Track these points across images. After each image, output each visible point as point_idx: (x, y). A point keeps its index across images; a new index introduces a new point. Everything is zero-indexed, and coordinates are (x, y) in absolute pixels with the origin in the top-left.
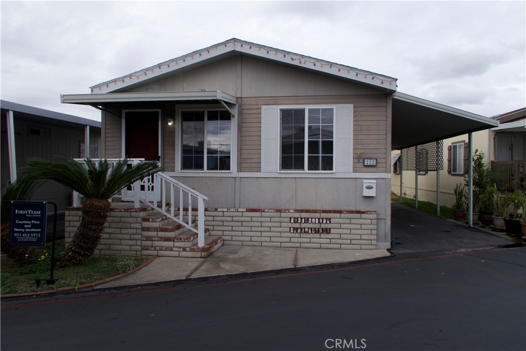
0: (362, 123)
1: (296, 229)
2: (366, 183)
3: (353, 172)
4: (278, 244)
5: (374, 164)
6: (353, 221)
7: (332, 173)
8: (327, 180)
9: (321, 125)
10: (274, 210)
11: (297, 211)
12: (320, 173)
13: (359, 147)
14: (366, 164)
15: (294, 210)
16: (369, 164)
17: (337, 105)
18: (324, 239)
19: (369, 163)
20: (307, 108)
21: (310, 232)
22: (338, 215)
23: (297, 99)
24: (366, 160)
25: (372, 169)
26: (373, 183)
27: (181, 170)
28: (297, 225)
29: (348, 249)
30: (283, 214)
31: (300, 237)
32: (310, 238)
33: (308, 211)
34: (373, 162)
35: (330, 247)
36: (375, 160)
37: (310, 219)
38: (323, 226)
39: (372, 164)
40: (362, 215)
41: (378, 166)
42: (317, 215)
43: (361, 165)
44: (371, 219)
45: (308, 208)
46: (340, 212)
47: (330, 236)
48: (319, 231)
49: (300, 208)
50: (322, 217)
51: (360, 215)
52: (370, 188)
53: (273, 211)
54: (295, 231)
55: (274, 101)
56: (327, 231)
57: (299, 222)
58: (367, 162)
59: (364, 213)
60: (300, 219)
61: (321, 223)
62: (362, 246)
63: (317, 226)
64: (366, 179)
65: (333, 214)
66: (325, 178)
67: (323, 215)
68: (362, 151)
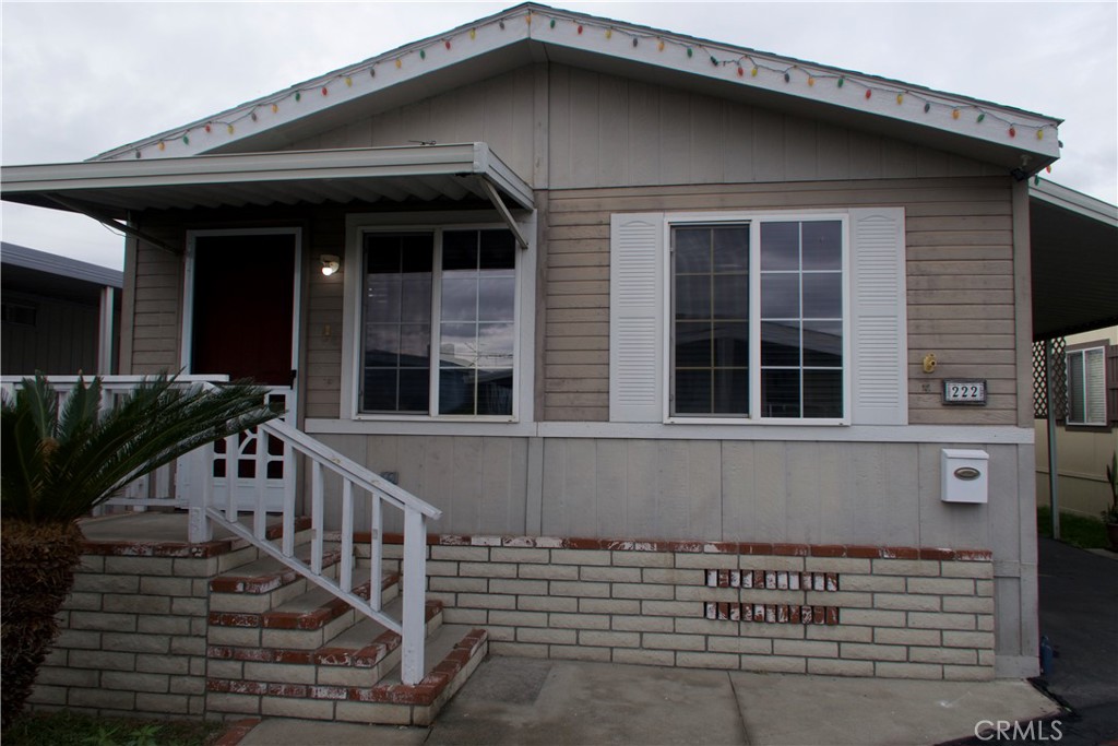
0: (934, 267)
1: (725, 609)
2: (955, 459)
3: (910, 424)
4: (667, 657)
5: (979, 397)
6: (914, 584)
7: (841, 426)
8: (822, 446)
9: (801, 272)
10: (652, 543)
11: (728, 548)
12: (801, 426)
13: (926, 341)
14: (950, 397)
15: (718, 546)
16: (960, 398)
17: (853, 211)
18: (816, 643)
19: (961, 393)
20: (756, 219)
21: (771, 617)
22: (862, 564)
23: (724, 191)
24: (950, 386)
25: (971, 414)
26: (978, 459)
27: (359, 412)
28: (729, 596)
29: (899, 678)
30: (682, 559)
31: (739, 636)
32: (772, 639)
33: (763, 549)
34: (973, 392)
35: (838, 671)
36: (979, 386)
37: (772, 577)
38: (815, 599)
39: (969, 398)
40: (945, 564)
41: (990, 404)
42: (795, 563)
43: (934, 401)
44: (975, 579)
45: (762, 537)
46: (870, 553)
47: (838, 632)
48: (801, 616)
49: (737, 538)
50: (809, 570)
51: (936, 563)
52: (967, 475)
53: (648, 547)
54: (721, 616)
55: (649, 198)
56: (828, 616)
57: (736, 583)
58: (955, 392)
59: (949, 557)
60: (737, 576)
61: (806, 591)
62: (948, 669)
63: (795, 599)
64: (951, 445)
65: (848, 560)
66: (817, 441)
67: (815, 563)
68: (938, 356)
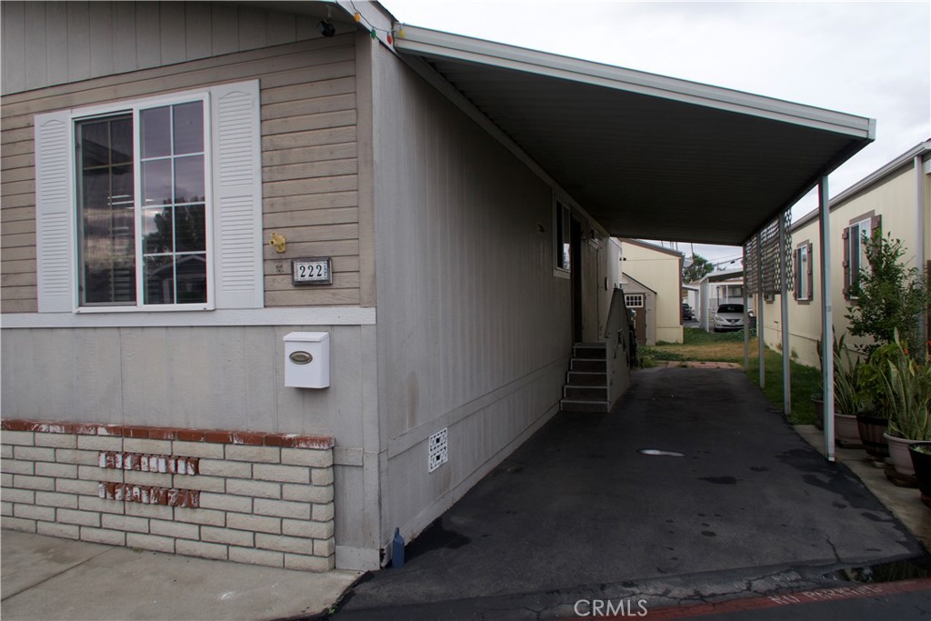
0: (285, 141)
1: (111, 488)
3: (265, 307)
4: (73, 531)
5: (323, 277)
6: (260, 470)
7: (205, 311)
8: (196, 331)
9: (172, 157)
10: (61, 426)
11: (122, 432)
12: (175, 312)
13: (281, 220)
14: (298, 278)
15: (109, 429)
16: (307, 278)
17: (215, 89)
18: (172, 526)
19: (307, 272)
20: (136, 106)
21: (145, 499)
22: (216, 449)
24: (298, 265)
25: (319, 295)
28: (115, 477)
29: (248, 564)
30: (84, 441)
31: (124, 514)
32: (149, 519)
33: (141, 433)
34: (316, 271)
35: (198, 553)
36: (323, 264)
37: (144, 460)
38: (181, 482)
39: (315, 278)
40: (285, 451)
41: (337, 284)
42: (163, 446)
43: (285, 282)
44: (311, 468)
46: (221, 438)
47: (199, 516)
48: (167, 499)
50: (176, 454)
51: (277, 449)
52: (302, 358)
53: (58, 429)
54: (109, 495)
56: (189, 499)
57: (119, 465)
58: (305, 271)
59: (289, 443)
60: (119, 457)
61: (173, 474)
62: (288, 557)
63: (164, 481)
64: (302, 327)
65: (205, 445)
66: (192, 327)
67: (182, 448)
68: (291, 234)
